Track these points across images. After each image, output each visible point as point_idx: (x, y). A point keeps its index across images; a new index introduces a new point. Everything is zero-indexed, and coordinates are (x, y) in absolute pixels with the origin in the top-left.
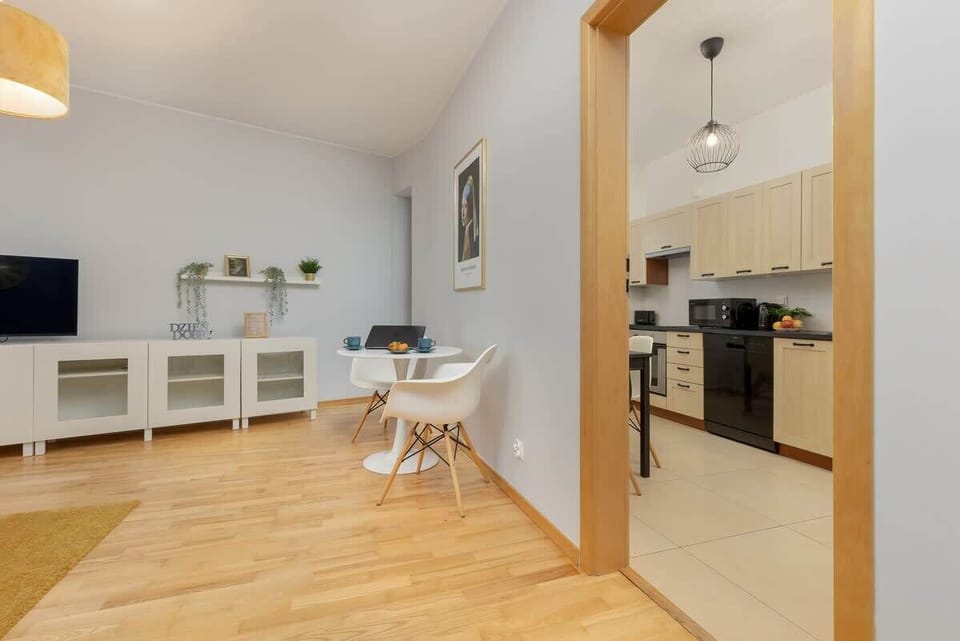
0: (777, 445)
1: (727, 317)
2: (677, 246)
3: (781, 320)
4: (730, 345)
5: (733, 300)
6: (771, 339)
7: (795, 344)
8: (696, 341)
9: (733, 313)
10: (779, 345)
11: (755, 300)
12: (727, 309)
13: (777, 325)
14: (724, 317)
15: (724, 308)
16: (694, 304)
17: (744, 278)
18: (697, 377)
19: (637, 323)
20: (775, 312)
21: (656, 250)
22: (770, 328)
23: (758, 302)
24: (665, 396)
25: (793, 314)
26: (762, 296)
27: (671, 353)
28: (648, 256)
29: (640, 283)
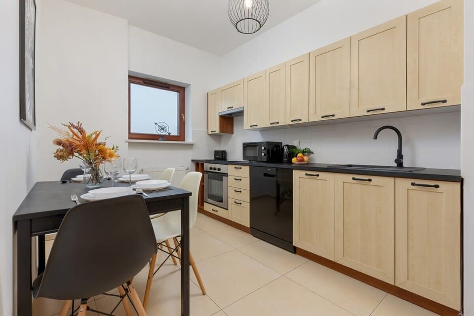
0: (295, 248)
1: (265, 155)
2: (236, 107)
3: (296, 156)
4: (266, 175)
5: (268, 143)
6: (291, 170)
7: (306, 174)
8: (245, 171)
9: (268, 151)
10: (297, 175)
11: (281, 143)
12: (265, 149)
13: (294, 160)
14: (263, 154)
15: (263, 148)
16: (246, 146)
17: (275, 128)
18: (245, 197)
19: (216, 159)
20: (293, 151)
21: (224, 110)
22: (290, 162)
23: (283, 144)
24: (228, 210)
25: (303, 152)
26: (286, 140)
27: (231, 179)
28: (221, 114)
29: (216, 132)
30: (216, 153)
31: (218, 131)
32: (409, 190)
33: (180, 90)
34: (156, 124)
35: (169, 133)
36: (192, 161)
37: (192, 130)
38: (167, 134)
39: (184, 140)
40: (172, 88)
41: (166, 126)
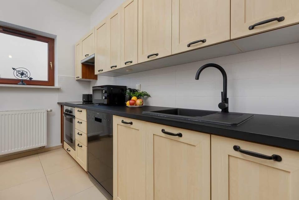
2: (90, 55)
7: (123, 122)
11: (126, 87)
14: (104, 98)
24: (75, 151)
28: (82, 62)
29: (79, 78)
30: (84, 96)
31: (81, 77)
32: (230, 157)
33: (50, 41)
34: (14, 69)
35: (31, 79)
36: (58, 103)
37: (58, 76)
38: (28, 79)
39: (53, 85)
40: (38, 38)
41: (27, 71)
